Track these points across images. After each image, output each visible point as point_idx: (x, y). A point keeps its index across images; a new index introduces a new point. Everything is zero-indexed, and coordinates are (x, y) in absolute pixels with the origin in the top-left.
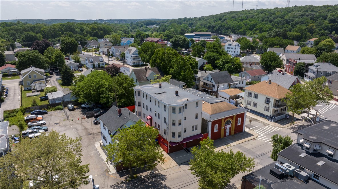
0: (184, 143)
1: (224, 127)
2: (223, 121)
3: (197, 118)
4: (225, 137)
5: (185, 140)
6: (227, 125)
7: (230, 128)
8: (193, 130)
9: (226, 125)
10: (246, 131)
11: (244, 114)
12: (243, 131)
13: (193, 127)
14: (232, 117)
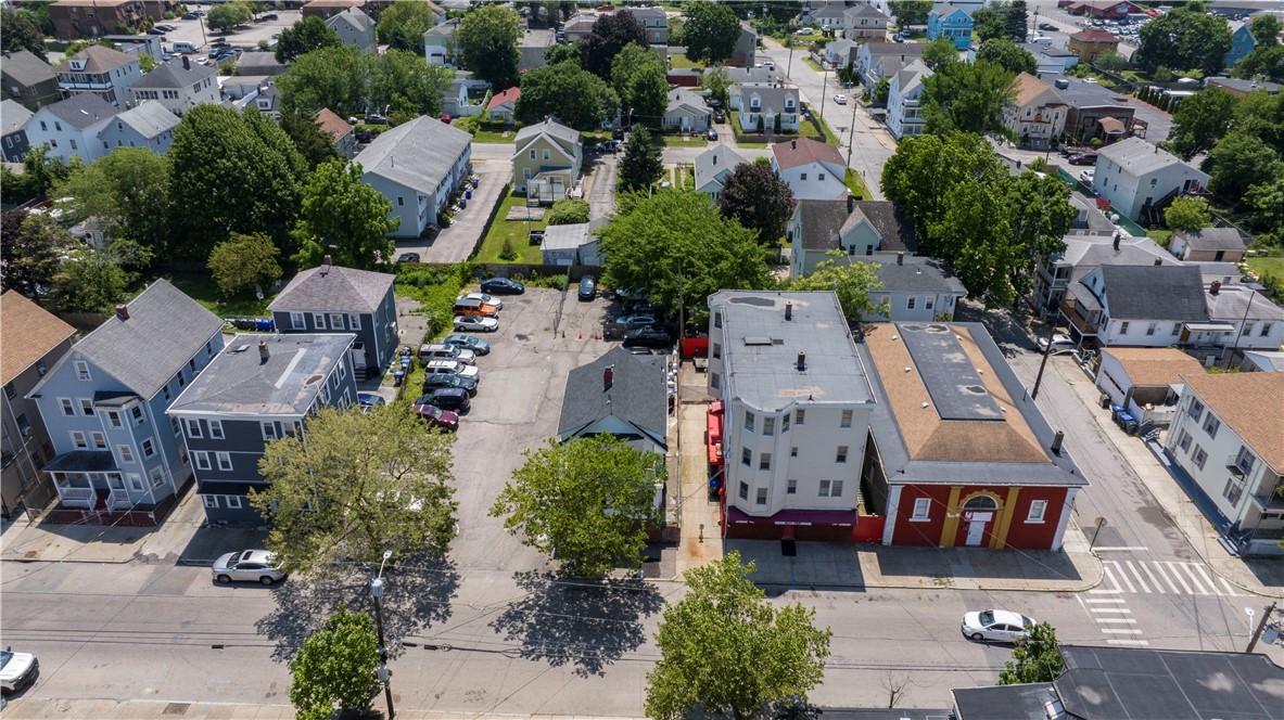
0: (777, 523)
1: (958, 515)
2: (954, 495)
3: (841, 458)
4: (960, 549)
5: (782, 514)
6: (973, 511)
7: (989, 526)
8: (823, 494)
9: (970, 511)
10: (1067, 548)
11: (1063, 491)
12: (1055, 546)
13: (825, 484)
14: (1003, 492)
